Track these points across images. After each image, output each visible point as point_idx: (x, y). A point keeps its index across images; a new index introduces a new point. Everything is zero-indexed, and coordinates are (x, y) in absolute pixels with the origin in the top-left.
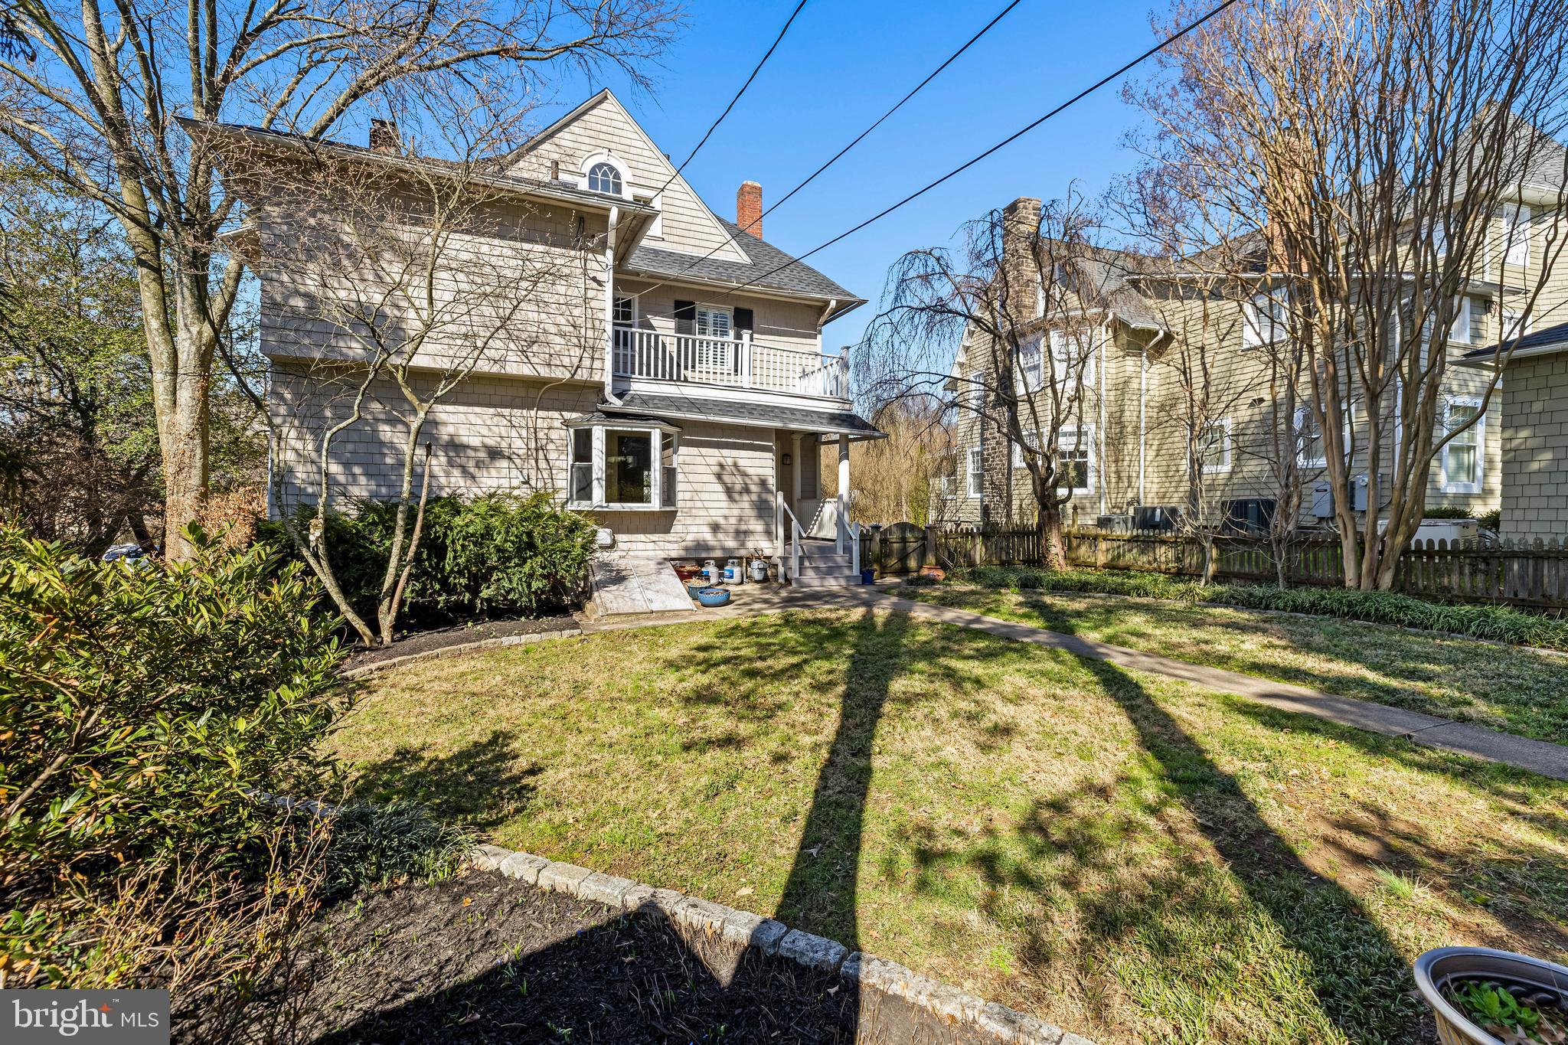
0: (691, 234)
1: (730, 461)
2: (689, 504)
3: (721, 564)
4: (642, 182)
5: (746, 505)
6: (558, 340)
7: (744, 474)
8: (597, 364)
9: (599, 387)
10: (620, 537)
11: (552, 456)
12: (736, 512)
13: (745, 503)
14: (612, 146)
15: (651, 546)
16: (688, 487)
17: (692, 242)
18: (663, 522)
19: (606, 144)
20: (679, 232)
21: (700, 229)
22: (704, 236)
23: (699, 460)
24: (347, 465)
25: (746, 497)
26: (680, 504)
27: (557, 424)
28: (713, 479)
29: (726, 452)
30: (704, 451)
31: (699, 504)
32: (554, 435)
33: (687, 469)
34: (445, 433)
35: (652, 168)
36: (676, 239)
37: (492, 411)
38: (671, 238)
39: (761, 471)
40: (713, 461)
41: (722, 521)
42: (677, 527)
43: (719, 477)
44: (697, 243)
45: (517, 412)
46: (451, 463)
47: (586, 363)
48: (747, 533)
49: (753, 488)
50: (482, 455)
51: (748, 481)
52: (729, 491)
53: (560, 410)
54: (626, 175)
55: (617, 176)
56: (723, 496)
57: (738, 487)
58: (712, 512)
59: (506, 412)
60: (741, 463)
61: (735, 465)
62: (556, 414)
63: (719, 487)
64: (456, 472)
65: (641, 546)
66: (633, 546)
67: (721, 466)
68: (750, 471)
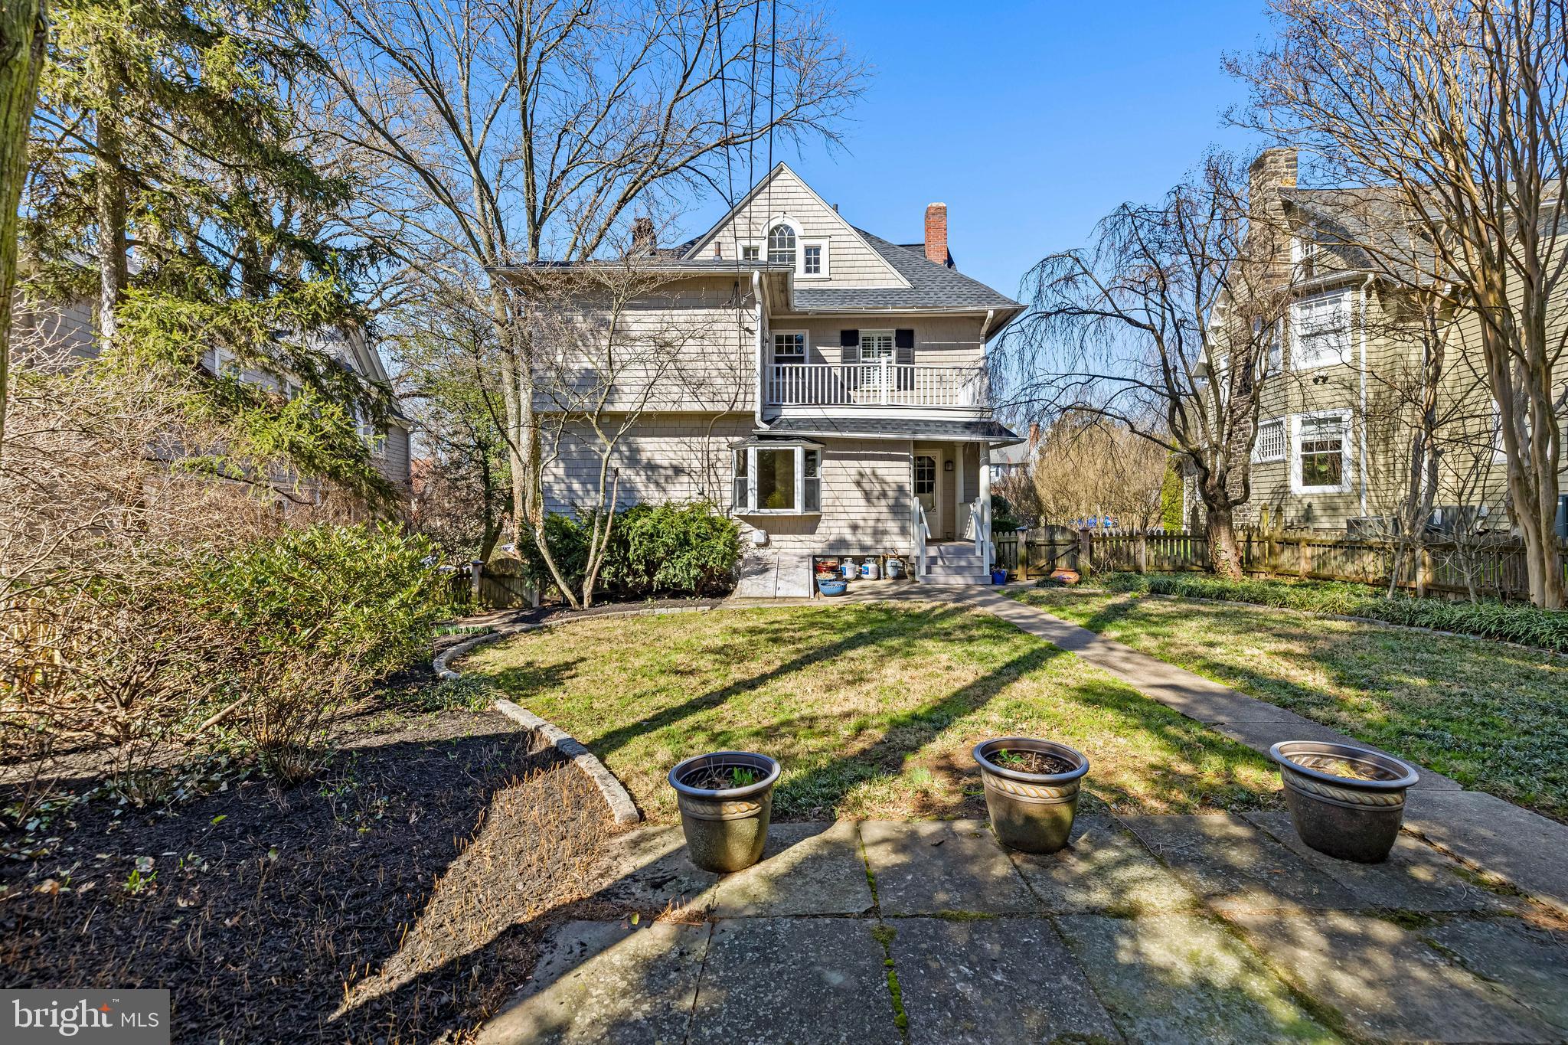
0: (856, 270)
1: (868, 471)
2: (831, 509)
3: (859, 561)
4: (812, 233)
5: (885, 509)
6: (720, 381)
7: (883, 482)
8: (749, 397)
9: (752, 415)
10: (772, 537)
11: (720, 472)
12: (874, 516)
13: (882, 507)
14: (787, 208)
15: (798, 545)
16: (832, 495)
17: (856, 277)
18: (808, 525)
19: (782, 208)
20: (845, 270)
21: (864, 264)
22: (868, 270)
23: (840, 471)
24: (583, 484)
25: (883, 502)
26: (824, 509)
27: (724, 446)
28: (854, 487)
29: (864, 463)
30: (845, 463)
31: (841, 509)
32: (721, 455)
33: (829, 479)
34: (644, 457)
35: (821, 220)
36: (842, 277)
37: (676, 440)
38: (838, 277)
39: (898, 479)
40: (853, 471)
41: (861, 523)
42: (822, 528)
43: (858, 484)
44: (861, 277)
45: (694, 439)
46: (648, 478)
47: (741, 397)
48: (885, 532)
49: (890, 494)
50: (670, 472)
51: (886, 488)
52: (867, 496)
53: (726, 436)
54: (798, 230)
55: (792, 233)
56: (863, 502)
57: (876, 493)
58: (852, 516)
59: (687, 439)
60: (879, 472)
61: (874, 474)
62: (723, 439)
63: (859, 494)
64: (652, 486)
65: (791, 544)
66: (784, 544)
67: (861, 475)
68: (888, 479)
